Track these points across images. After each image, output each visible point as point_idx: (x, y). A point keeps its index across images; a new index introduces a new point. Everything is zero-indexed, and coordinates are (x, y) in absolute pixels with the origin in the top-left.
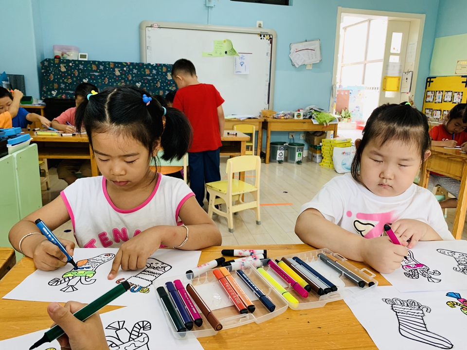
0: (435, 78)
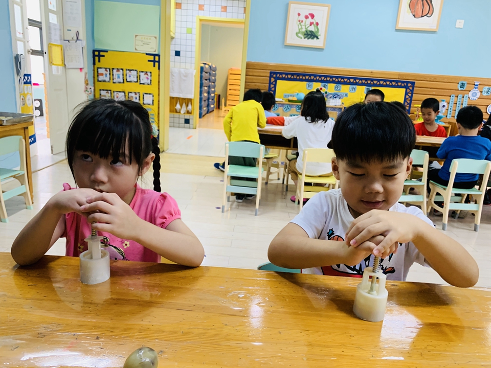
0: (107, 51)
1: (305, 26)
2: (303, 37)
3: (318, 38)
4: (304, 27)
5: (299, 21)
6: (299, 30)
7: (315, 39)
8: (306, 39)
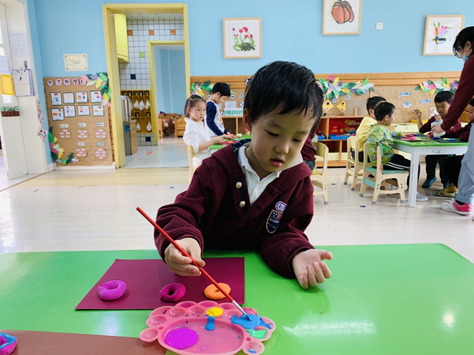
1: (241, 39)
2: (240, 50)
3: (254, 49)
4: (239, 40)
5: (235, 35)
6: (236, 43)
7: (252, 50)
8: (243, 51)
